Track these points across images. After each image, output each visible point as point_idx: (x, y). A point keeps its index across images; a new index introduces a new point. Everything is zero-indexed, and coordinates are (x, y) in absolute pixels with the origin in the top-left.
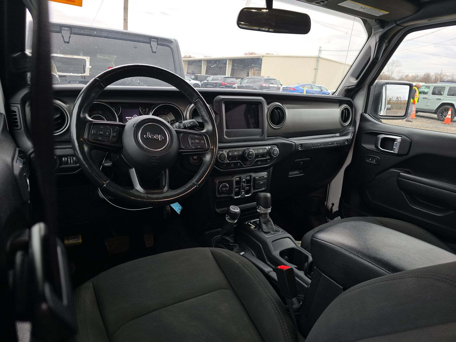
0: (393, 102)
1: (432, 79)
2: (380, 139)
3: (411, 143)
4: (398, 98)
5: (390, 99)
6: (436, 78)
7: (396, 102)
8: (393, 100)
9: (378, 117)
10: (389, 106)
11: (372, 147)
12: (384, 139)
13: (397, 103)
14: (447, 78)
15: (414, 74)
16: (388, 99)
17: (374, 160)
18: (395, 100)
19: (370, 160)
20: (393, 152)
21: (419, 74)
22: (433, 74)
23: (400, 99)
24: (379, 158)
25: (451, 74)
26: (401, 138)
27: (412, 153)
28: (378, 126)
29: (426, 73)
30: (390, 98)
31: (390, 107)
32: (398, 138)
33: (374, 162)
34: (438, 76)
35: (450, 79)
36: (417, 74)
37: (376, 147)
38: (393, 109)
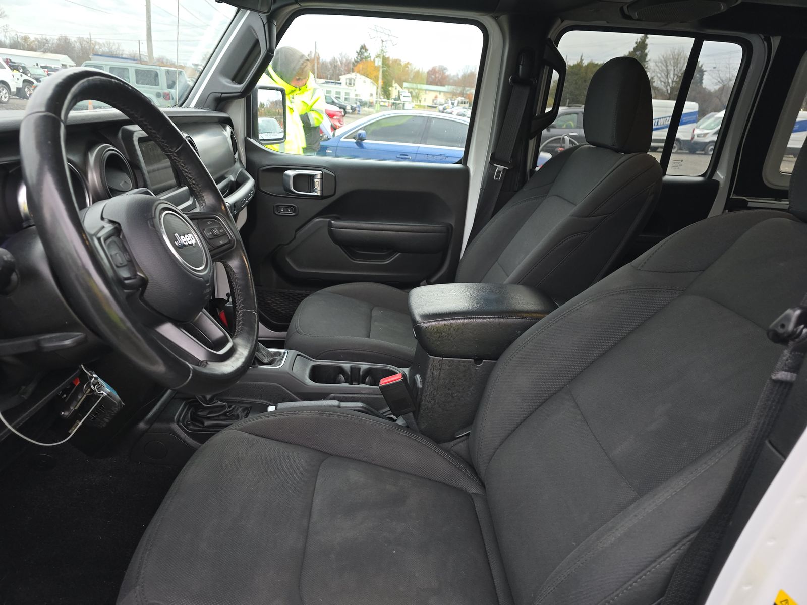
1: (76, 49)
2: (291, 178)
3: (335, 178)
6: (82, 47)
12: (297, 177)
14: (100, 48)
15: (39, 37)
17: (289, 210)
19: (282, 210)
20: (314, 194)
21: (48, 38)
22: (75, 39)
24: (296, 206)
25: (104, 41)
26: (321, 172)
27: (340, 192)
29: (61, 36)
32: (318, 174)
33: (289, 212)
34: (84, 43)
35: (106, 50)
36: (44, 37)
37: (288, 190)
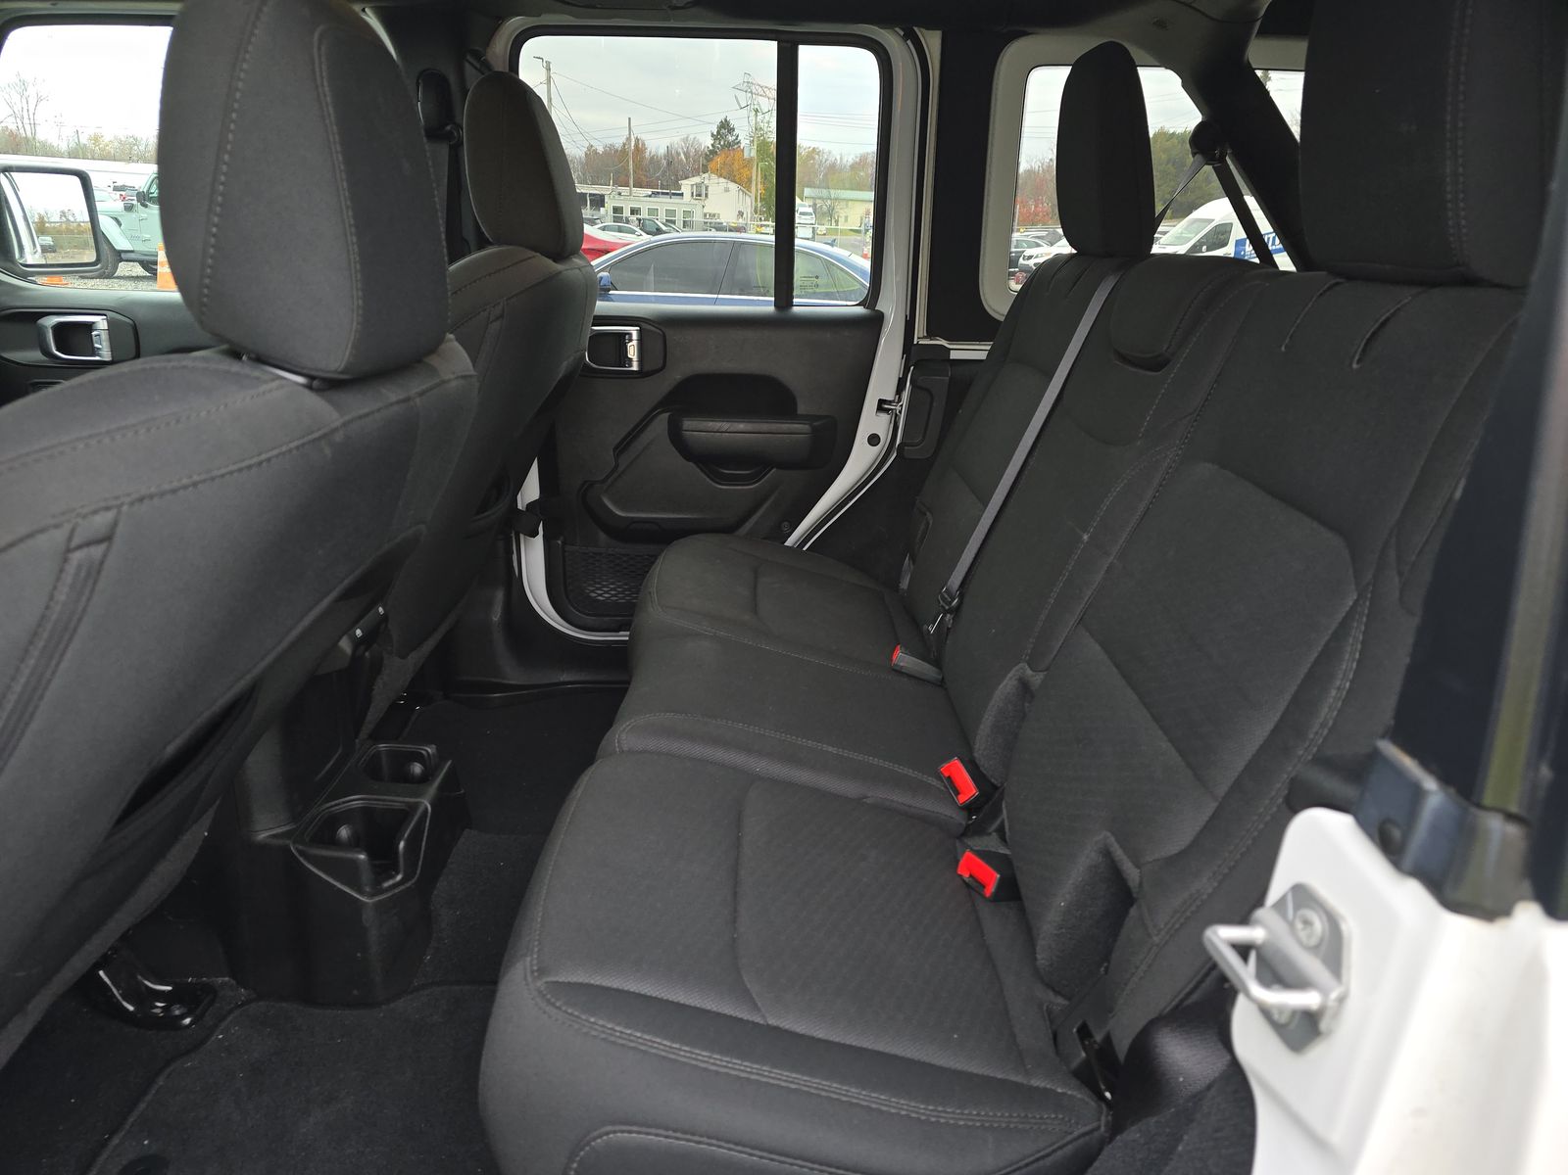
0: (54, 228)
2: (50, 331)
3: (135, 328)
4: (63, 214)
5: (41, 218)
7: (64, 226)
8: (52, 220)
9: (18, 270)
10: (48, 240)
11: (34, 356)
12: (59, 328)
13: (67, 229)
16: (34, 218)
18: (58, 220)
20: (97, 358)
23: (72, 219)
26: (106, 317)
28: (27, 293)
30: (39, 215)
31: (52, 243)
37: (47, 353)
38: (62, 248)
